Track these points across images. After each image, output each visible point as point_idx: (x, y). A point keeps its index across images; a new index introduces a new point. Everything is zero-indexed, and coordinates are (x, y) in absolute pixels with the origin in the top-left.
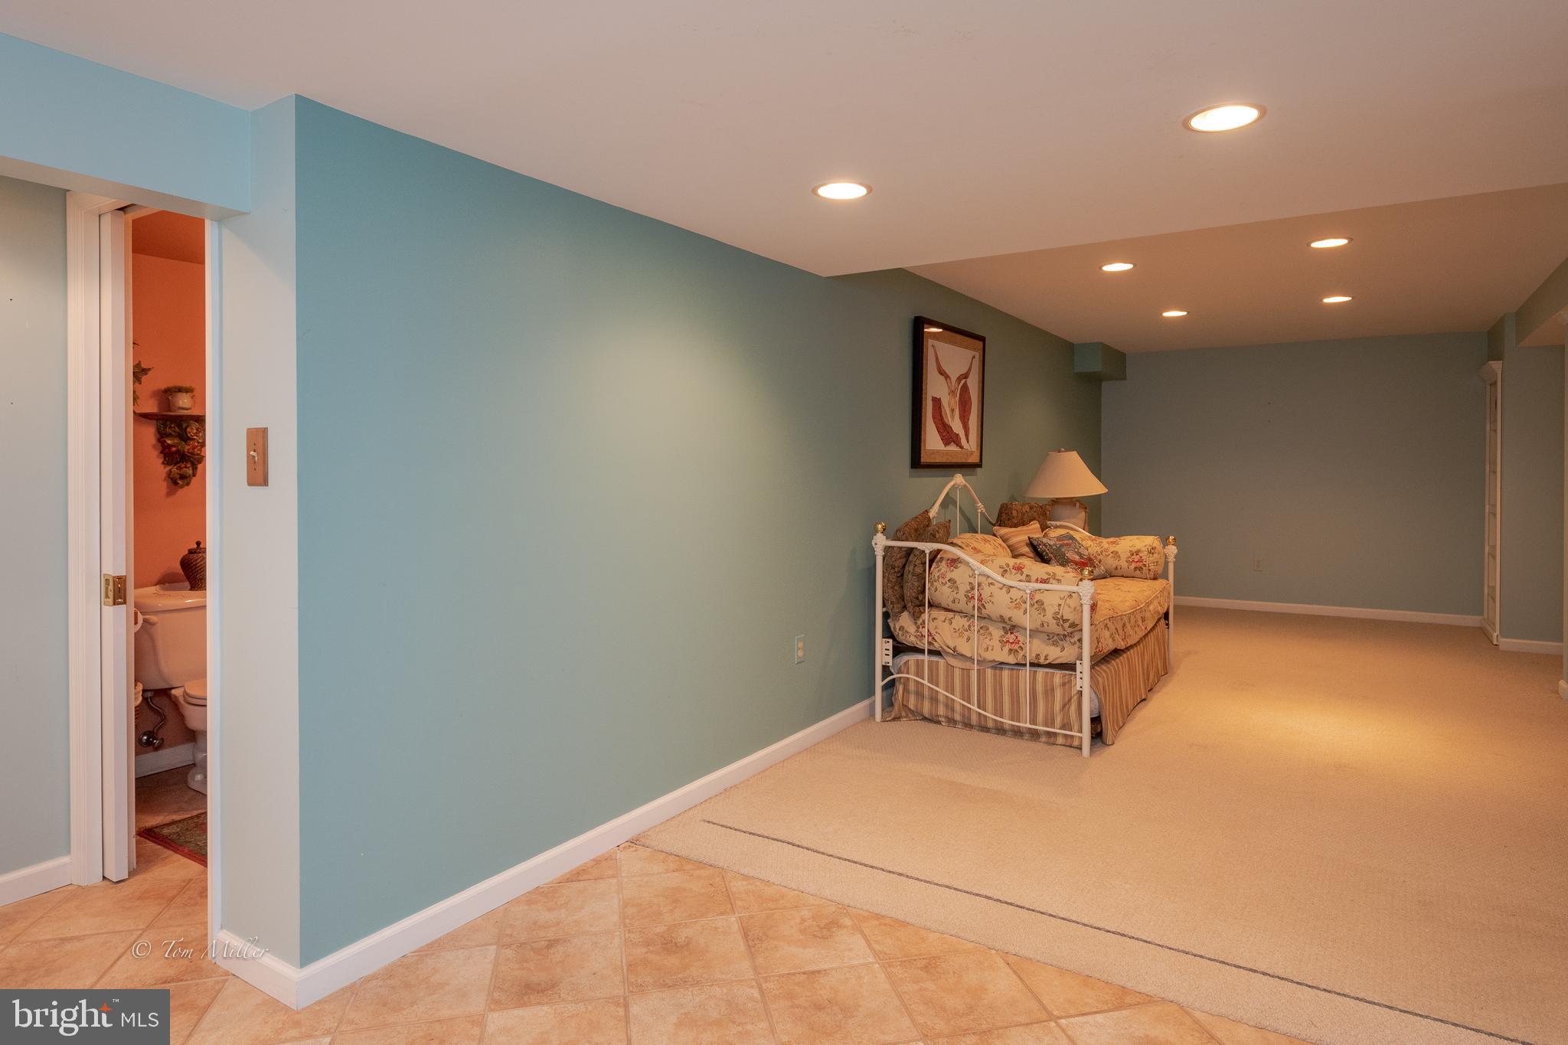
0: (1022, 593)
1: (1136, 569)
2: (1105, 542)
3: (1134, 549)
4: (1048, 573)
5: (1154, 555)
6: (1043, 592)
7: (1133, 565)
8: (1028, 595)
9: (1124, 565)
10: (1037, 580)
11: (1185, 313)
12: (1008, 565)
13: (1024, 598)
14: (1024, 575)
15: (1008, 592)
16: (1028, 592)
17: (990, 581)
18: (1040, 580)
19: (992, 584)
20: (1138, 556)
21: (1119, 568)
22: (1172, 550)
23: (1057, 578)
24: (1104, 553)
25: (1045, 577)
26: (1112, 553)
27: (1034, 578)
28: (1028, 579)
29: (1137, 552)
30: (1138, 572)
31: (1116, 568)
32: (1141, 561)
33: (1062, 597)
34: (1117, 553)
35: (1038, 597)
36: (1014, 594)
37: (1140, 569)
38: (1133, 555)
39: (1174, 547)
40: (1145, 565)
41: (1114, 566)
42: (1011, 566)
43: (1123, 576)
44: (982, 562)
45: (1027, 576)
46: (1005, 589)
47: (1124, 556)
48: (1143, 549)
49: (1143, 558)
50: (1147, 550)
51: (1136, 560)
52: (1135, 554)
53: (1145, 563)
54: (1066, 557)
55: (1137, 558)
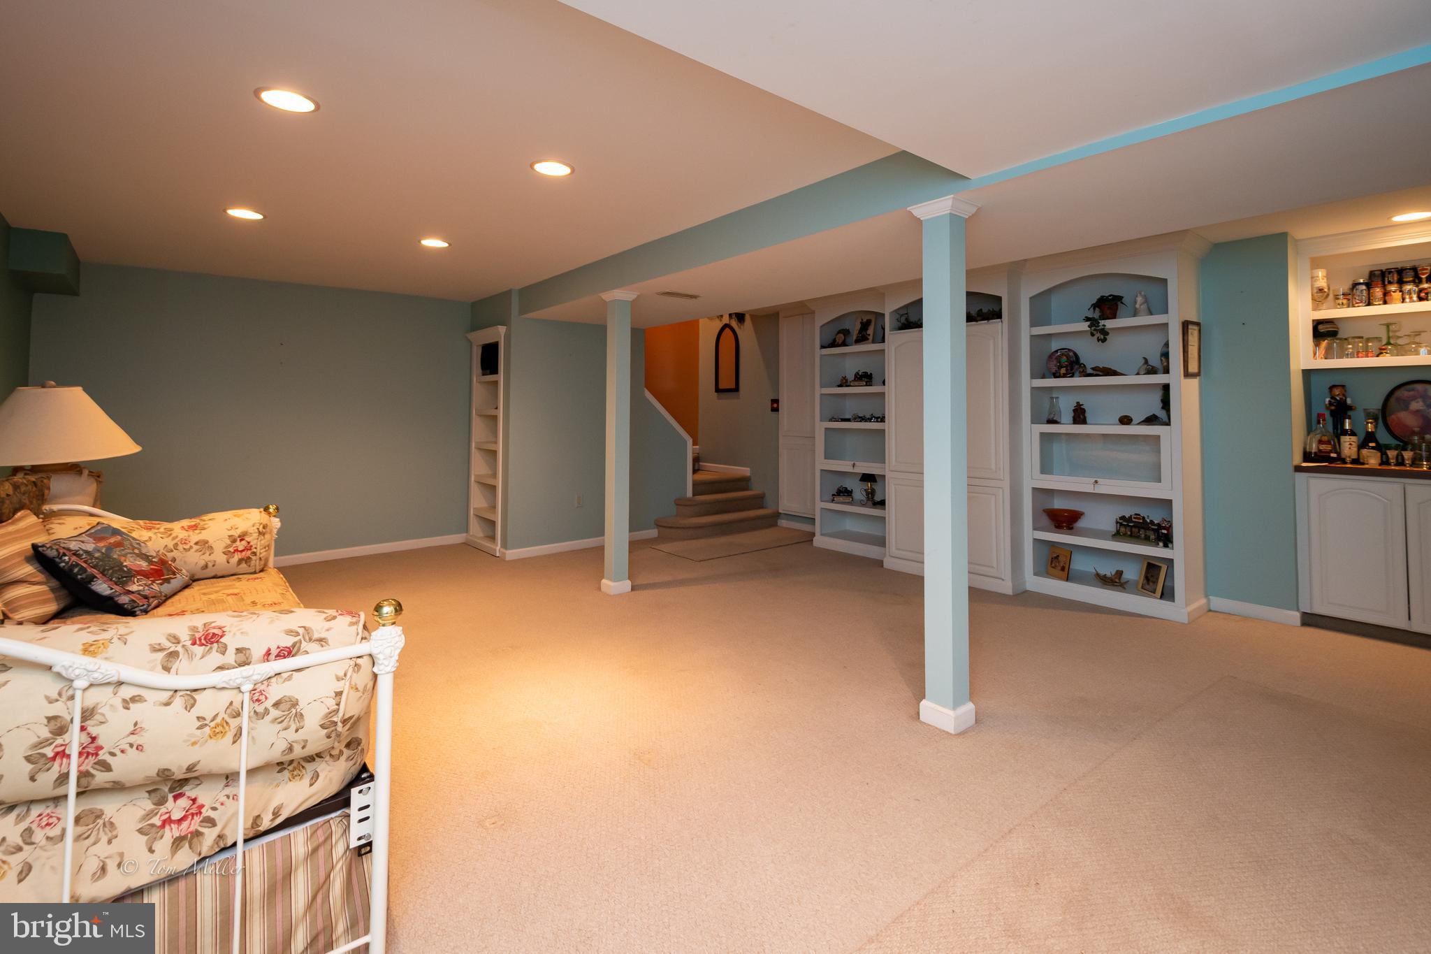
0: (226, 697)
1: (238, 562)
2: (179, 528)
3: (236, 533)
4: (290, 632)
5: (266, 536)
6: (289, 679)
7: (237, 557)
8: (247, 697)
9: (219, 558)
10: (268, 653)
11: (259, 217)
12: (176, 640)
13: (237, 705)
14: (231, 651)
15: (190, 706)
16: (247, 687)
17: (127, 692)
18: (274, 652)
19: (134, 699)
20: (243, 542)
21: (210, 565)
22: (276, 523)
23: (316, 636)
24: (180, 547)
25: (288, 641)
26: (196, 543)
27: (258, 652)
28: (243, 656)
29: (241, 538)
30: (242, 565)
31: (206, 566)
32: (247, 548)
33: (342, 674)
34: (207, 542)
35: (276, 691)
36: (209, 705)
37: (247, 560)
38: (234, 541)
39: (278, 520)
40: (254, 554)
41: (202, 563)
42: (185, 637)
43: (215, 577)
44: (88, 650)
45: (239, 650)
46: (179, 702)
47: (219, 547)
48: (252, 530)
49: (251, 544)
50: (257, 531)
51: (240, 549)
52: (238, 539)
53: (255, 550)
54: (125, 569)
55: (241, 545)
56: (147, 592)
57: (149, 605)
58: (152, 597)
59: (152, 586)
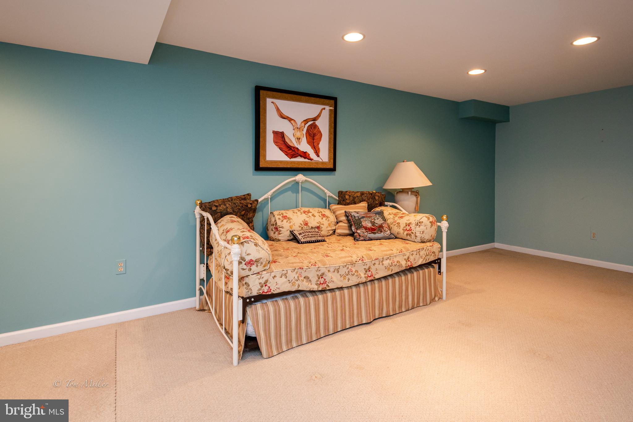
1: (407, 234)
2: (399, 216)
3: (408, 222)
5: (421, 227)
7: (406, 232)
9: (402, 231)
20: (410, 227)
22: (445, 225)
26: (397, 223)
29: (409, 225)
30: (408, 237)
31: (398, 234)
32: (410, 230)
37: (410, 235)
38: (406, 226)
39: (447, 222)
40: (413, 233)
47: (402, 226)
48: (413, 222)
49: (412, 228)
50: (415, 223)
51: (407, 230)
52: (408, 225)
53: (413, 231)
54: (361, 225)
55: (408, 228)
56: (361, 234)
57: (359, 239)
58: (362, 236)
59: (365, 233)
